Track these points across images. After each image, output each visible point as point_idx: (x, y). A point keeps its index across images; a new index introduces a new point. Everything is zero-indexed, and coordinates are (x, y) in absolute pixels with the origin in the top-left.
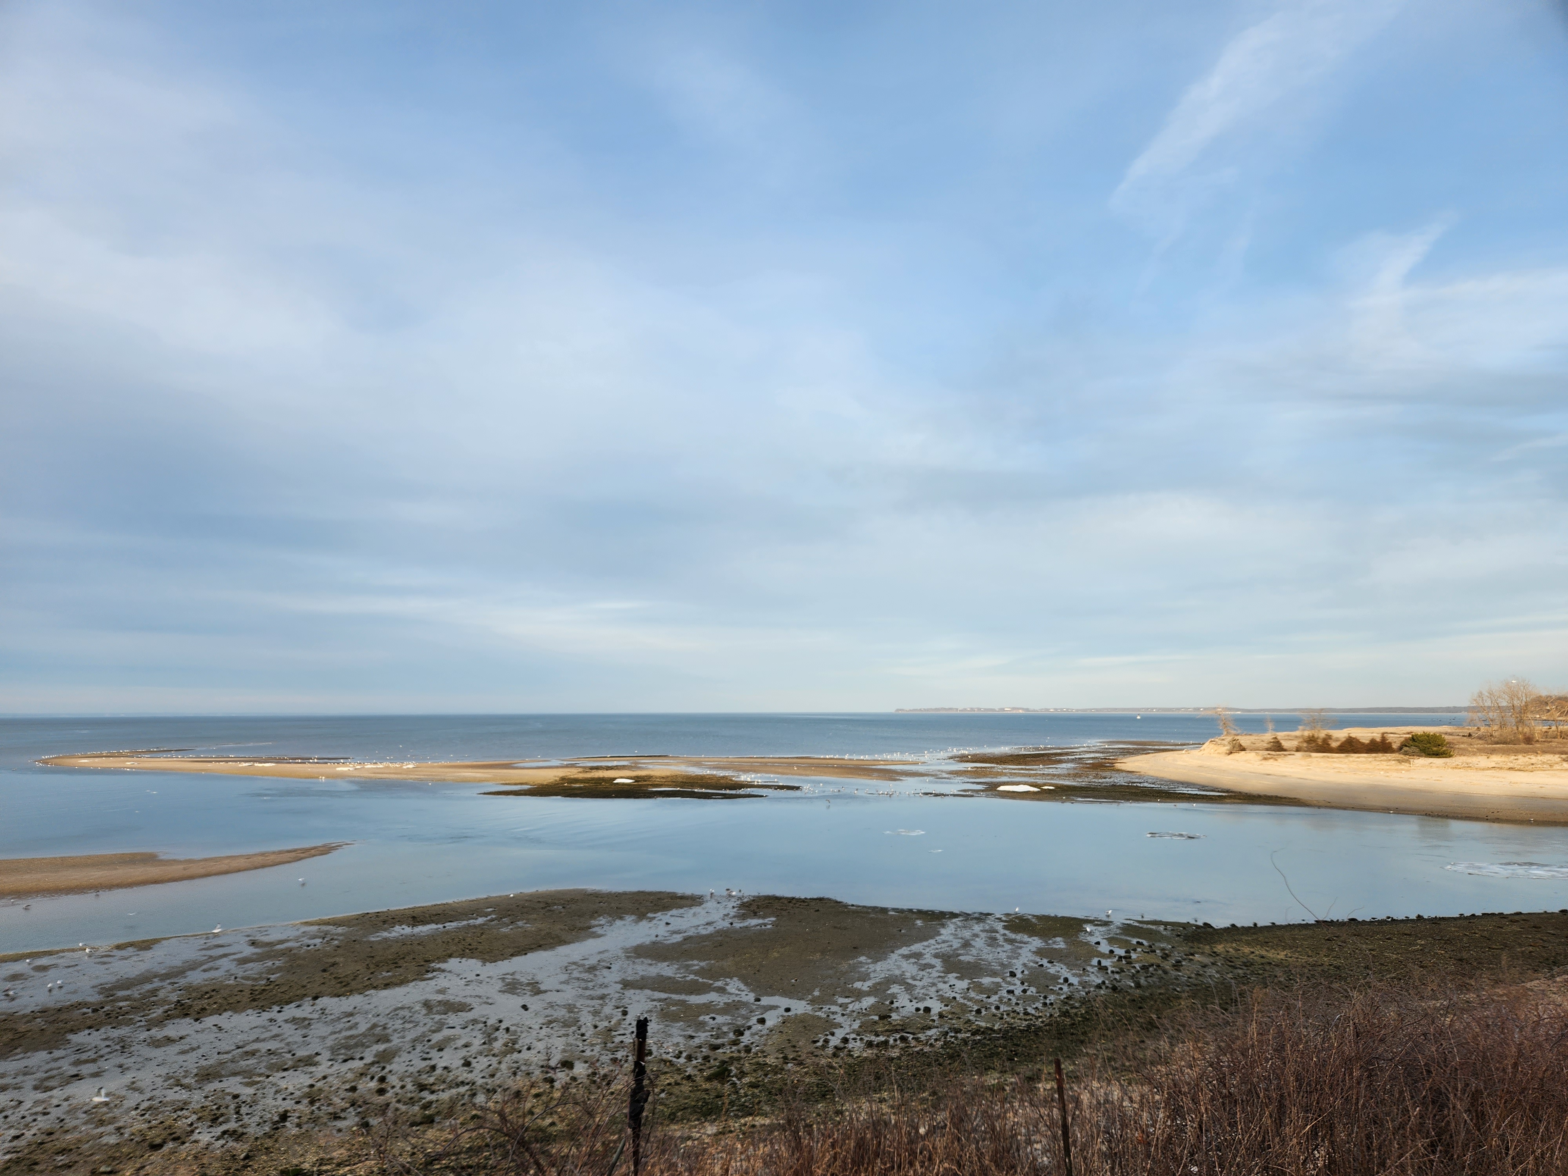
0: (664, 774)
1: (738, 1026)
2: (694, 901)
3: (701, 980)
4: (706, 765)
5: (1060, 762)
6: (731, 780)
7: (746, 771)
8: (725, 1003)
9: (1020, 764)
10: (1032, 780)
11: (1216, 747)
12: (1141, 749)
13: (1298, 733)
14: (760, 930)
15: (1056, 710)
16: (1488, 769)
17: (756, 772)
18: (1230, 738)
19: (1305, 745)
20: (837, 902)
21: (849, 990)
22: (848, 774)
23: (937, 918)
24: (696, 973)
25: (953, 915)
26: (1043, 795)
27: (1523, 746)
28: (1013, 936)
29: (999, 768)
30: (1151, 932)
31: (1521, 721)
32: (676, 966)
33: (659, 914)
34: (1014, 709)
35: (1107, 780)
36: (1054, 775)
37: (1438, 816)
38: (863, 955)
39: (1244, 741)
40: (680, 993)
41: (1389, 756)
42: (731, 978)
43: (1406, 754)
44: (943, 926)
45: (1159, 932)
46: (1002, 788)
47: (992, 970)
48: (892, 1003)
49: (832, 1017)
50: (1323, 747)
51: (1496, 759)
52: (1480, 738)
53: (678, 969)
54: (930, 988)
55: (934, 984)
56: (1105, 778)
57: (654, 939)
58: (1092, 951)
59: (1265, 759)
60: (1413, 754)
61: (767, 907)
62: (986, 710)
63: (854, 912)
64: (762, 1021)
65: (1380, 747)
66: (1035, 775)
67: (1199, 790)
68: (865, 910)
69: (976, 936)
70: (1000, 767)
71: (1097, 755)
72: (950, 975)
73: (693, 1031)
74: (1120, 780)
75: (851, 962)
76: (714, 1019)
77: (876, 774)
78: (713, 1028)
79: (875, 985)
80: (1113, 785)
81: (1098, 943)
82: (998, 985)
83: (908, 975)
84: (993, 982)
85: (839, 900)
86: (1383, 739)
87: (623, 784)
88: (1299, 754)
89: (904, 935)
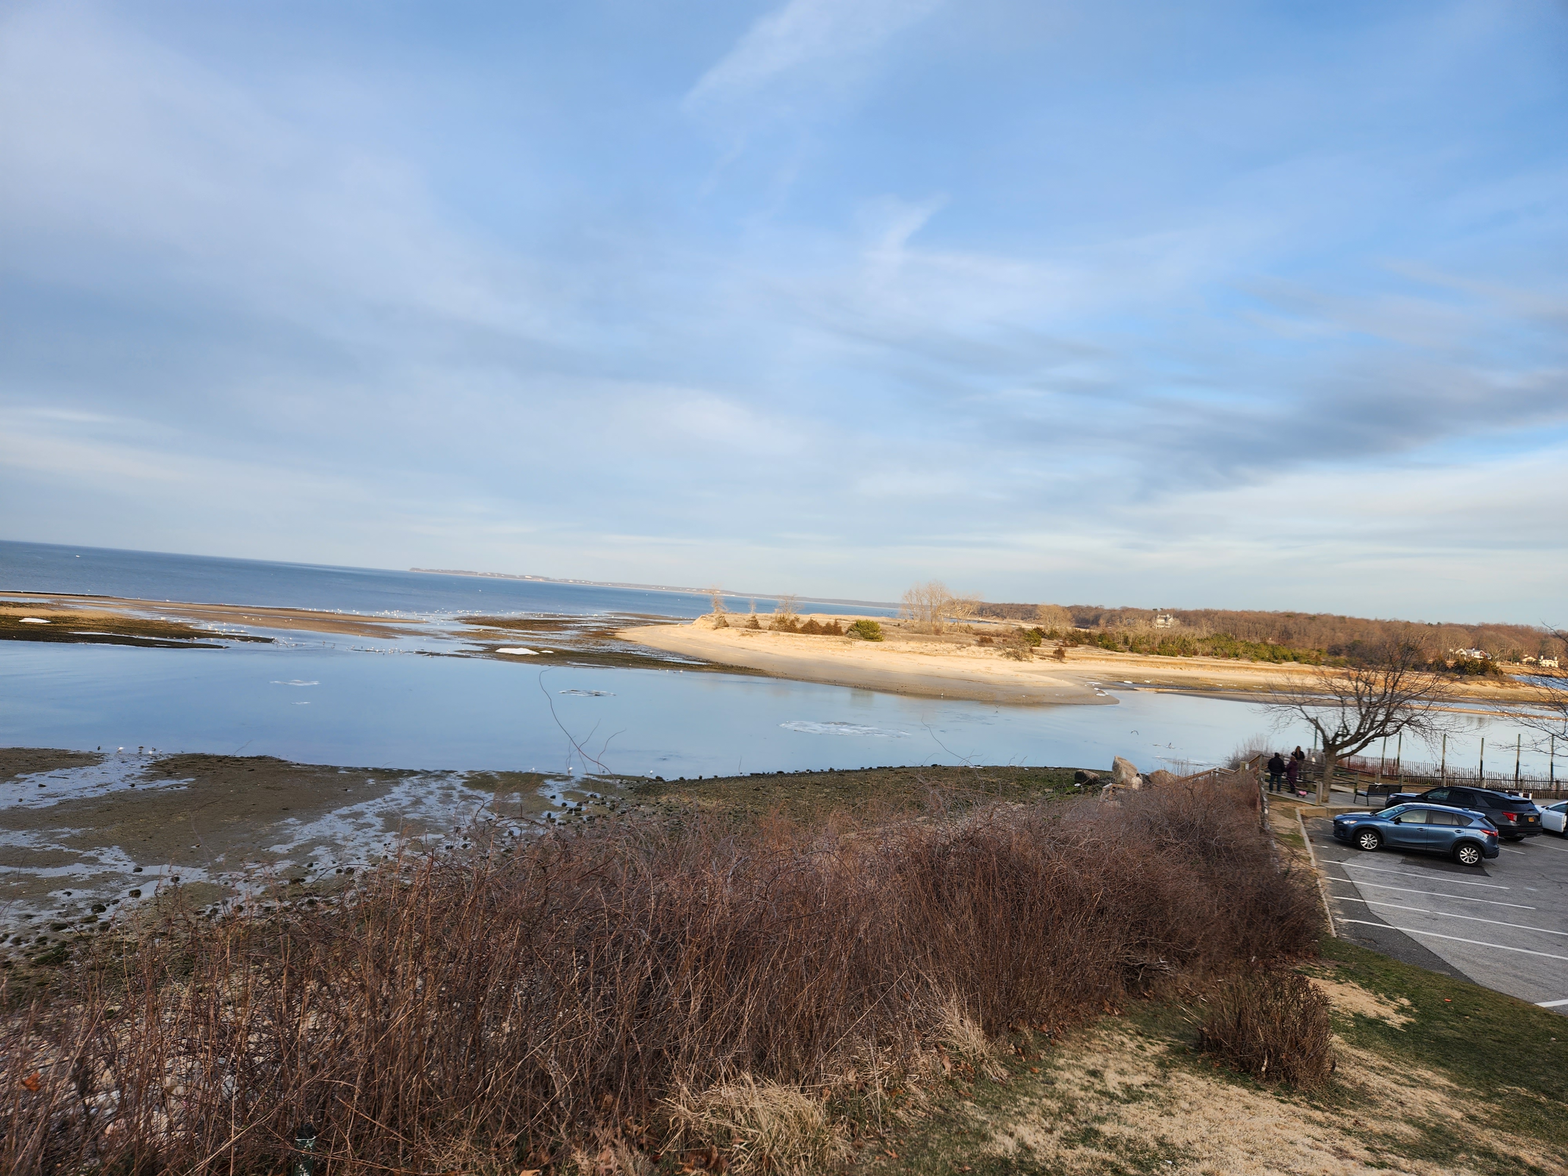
0: (95, 616)
1: (100, 901)
2: (92, 759)
3: (66, 850)
4: (157, 610)
5: (566, 628)
6: (189, 628)
7: (211, 620)
8: (91, 876)
9: (526, 629)
10: (533, 644)
11: (705, 622)
12: (643, 622)
13: (773, 615)
14: (170, 792)
15: (575, 581)
16: (906, 652)
17: (221, 620)
18: (717, 615)
19: (777, 625)
20: (280, 761)
21: (264, 856)
22: (336, 629)
23: (394, 776)
24: (61, 842)
25: (413, 773)
26: (541, 658)
27: (934, 636)
28: (470, 792)
29: (504, 631)
30: (606, 785)
31: (934, 616)
32: (37, 835)
33: (33, 775)
34: (534, 577)
35: (606, 647)
36: (557, 641)
37: (864, 688)
38: (293, 816)
39: (729, 618)
40: (31, 866)
41: (838, 638)
42: (110, 847)
43: (850, 636)
44: (397, 784)
45: (614, 786)
46: (501, 650)
47: (436, 827)
48: (311, 865)
49: (230, 884)
50: (790, 627)
51: (913, 644)
52: (905, 628)
53: (38, 838)
54: (360, 848)
55: (367, 844)
56: (603, 645)
57: (15, 803)
58: (545, 804)
59: (743, 635)
60: (855, 637)
61: (188, 766)
62: (506, 576)
63: (296, 771)
64: (137, 894)
65: (832, 630)
66: (538, 640)
67: (684, 659)
68: (312, 768)
69: (431, 793)
70: (506, 630)
71: (602, 624)
72: (388, 834)
73: (34, 910)
74: (616, 647)
75: (275, 824)
76: (69, 894)
77: (368, 631)
78: (64, 905)
79: (295, 848)
80: (610, 652)
81: (554, 797)
82: (439, 841)
83: (340, 835)
84: (434, 839)
85: (282, 758)
86: (836, 623)
87: (33, 624)
88: (770, 632)
89: (350, 794)
